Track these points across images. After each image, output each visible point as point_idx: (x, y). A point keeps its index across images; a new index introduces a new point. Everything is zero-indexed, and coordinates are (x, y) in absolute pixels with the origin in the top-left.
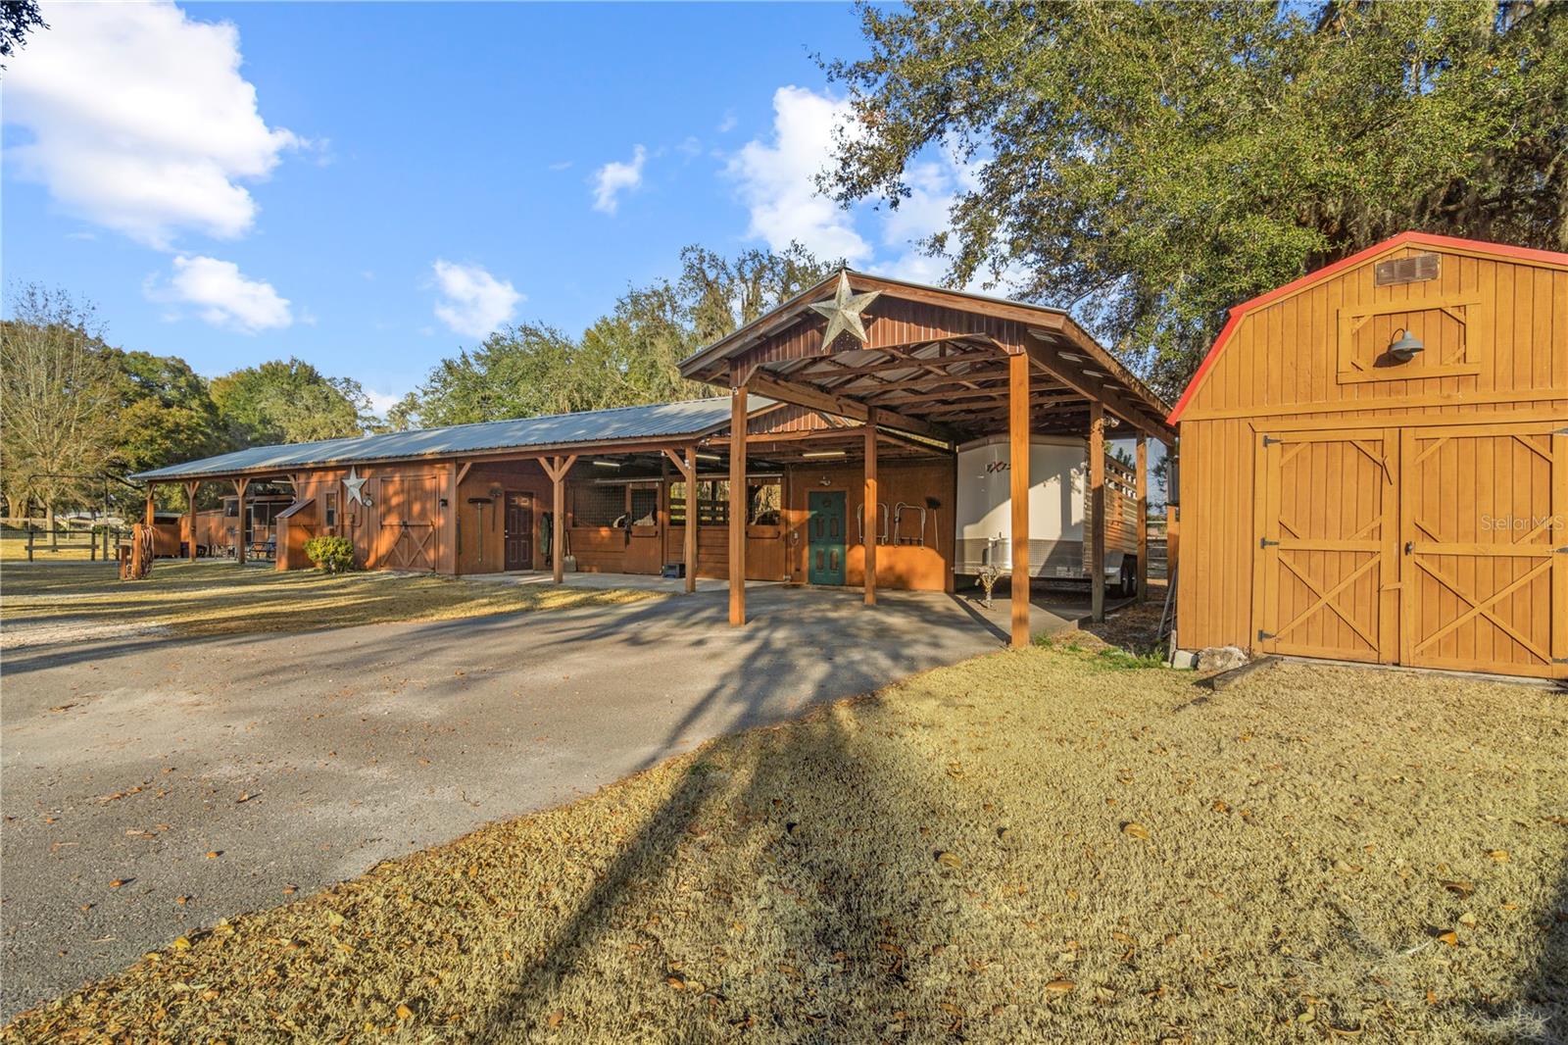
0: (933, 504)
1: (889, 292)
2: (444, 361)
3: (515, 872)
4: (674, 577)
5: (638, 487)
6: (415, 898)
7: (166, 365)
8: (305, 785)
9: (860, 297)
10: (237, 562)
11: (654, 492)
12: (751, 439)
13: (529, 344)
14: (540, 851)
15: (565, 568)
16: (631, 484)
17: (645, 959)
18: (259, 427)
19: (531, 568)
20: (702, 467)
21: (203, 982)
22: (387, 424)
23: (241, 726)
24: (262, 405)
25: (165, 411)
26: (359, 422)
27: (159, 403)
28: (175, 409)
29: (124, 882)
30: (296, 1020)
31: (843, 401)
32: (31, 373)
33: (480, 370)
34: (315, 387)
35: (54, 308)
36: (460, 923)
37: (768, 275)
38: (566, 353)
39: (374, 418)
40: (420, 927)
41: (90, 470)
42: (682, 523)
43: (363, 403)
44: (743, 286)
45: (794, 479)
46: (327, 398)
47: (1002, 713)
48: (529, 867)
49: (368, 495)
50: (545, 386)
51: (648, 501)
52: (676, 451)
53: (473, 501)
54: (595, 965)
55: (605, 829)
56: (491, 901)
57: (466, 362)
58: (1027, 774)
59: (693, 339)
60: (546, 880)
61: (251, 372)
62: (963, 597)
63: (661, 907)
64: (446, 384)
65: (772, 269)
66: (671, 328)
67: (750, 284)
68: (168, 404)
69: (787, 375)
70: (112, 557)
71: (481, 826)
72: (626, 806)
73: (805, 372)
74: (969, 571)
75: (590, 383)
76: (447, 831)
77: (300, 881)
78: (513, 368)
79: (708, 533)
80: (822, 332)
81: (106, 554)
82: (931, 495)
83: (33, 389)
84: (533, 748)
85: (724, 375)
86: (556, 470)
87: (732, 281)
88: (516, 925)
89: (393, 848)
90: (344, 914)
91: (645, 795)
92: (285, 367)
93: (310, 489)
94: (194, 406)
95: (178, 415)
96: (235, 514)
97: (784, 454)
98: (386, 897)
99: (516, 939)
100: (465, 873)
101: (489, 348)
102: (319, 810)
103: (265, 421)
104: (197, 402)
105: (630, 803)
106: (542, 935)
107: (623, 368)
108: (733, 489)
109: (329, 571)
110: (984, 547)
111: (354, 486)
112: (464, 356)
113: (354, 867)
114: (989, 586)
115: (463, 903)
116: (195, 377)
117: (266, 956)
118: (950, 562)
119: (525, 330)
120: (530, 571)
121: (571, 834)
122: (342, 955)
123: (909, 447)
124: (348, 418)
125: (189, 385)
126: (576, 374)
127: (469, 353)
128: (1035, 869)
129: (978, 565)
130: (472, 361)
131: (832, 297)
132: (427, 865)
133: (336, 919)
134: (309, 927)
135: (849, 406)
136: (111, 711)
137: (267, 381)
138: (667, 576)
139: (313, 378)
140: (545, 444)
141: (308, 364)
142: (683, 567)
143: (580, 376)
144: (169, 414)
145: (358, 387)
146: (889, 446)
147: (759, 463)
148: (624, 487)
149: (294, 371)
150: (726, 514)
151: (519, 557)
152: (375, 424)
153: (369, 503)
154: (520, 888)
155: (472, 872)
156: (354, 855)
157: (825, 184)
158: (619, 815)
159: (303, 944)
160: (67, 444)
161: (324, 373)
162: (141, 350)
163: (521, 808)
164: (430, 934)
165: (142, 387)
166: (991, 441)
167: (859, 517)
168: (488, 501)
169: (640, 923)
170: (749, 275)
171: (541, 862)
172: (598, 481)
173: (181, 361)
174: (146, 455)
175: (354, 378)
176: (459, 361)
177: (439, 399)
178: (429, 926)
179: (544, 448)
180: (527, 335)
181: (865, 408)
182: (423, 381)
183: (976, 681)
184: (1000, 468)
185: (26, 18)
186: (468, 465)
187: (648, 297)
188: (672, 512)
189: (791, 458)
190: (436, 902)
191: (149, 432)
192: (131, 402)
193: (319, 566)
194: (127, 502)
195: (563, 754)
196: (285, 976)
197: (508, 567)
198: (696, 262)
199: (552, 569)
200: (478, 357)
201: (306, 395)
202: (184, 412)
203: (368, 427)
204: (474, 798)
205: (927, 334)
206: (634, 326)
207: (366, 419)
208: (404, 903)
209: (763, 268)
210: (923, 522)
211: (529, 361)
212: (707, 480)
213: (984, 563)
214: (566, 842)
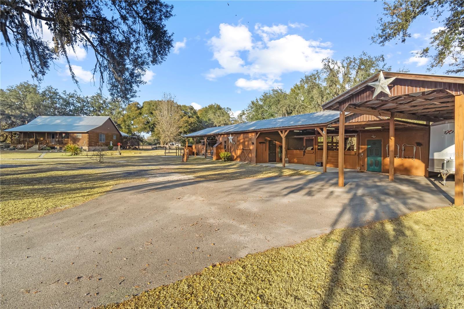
0: (419, 144)
1: (400, 77)
2: (251, 101)
3: (281, 264)
4: (319, 166)
5: (308, 138)
6: (258, 267)
7: (189, 108)
8: (228, 227)
9: (388, 80)
10: (205, 157)
11: (313, 140)
12: (347, 124)
13: (274, 94)
14: (287, 259)
15: (286, 162)
16: (305, 137)
17: (318, 300)
18: (208, 121)
19: (276, 162)
20: (329, 132)
21: (216, 278)
22: (237, 119)
23: (213, 208)
24: (208, 116)
25: (189, 119)
26: (230, 119)
27: (188, 117)
28: (191, 118)
29: (198, 248)
30: (236, 293)
31: (381, 111)
32: (165, 112)
33: (261, 103)
34: (220, 110)
35: (169, 97)
36: (268, 276)
37: (353, 64)
38: (285, 96)
39: (234, 118)
40: (259, 275)
41: (175, 134)
42: (322, 149)
43: (231, 114)
44: (343, 69)
45: (361, 135)
46: (223, 113)
47: (448, 236)
48: (284, 264)
49: (234, 141)
50: (279, 106)
51: (310, 142)
52: (320, 128)
53: (260, 143)
54: (304, 298)
55: (304, 256)
56: (275, 272)
57: (257, 101)
58: (458, 264)
59: (326, 89)
60: (289, 269)
61: (206, 108)
62: (433, 180)
63: (321, 285)
64: (252, 108)
65: (354, 62)
66: (318, 86)
67: (346, 68)
68: (189, 117)
69: (359, 105)
70: (180, 155)
71: (271, 248)
72: (309, 249)
73: (366, 104)
74: (436, 170)
75: (292, 105)
76: (263, 248)
77: (232, 256)
78: (270, 102)
79: (331, 153)
80: (373, 92)
81: (179, 154)
82: (418, 141)
83: (165, 116)
84: (282, 225)
85: (337, 107)
86: (283, 134)
87: (339, 68)
88: (282, 280)
89: (250, 250)
90: (242, 267)
91: (315, 247)
92: (214, 106)
93: (221, 139)
94: (195, 117)
95: (192, 120)
96: (204, 145)
97: (358, 128)
98: (251, 265)
99: (283, 285)
100: (268, 262)
101: (264, 97)
102: (233, 236)
103: (209, 120)
104: (195, 116)
105: (310, 248)
106: (289, 285)
107: (302, 99)
108: (340, 138)
109: (225, 161)
110: (442, 162)
111: (231, 139)
112: (257, 99)
113: (243, 254)
114: (444, 177)
115: (269, 270)
116: (195, 110)
117: (228, 275)
118: (427, 167)
119: (273, 90)
120: (276, 163)
121: (294, 255)
122: (243, 279)
123: (408, 125)
124: (228, 118)
125: (194, 112)
126: (288, 102)
127: (258, 98)
128: (458, 305)
129: (440, 169)
130: (259, 101)
131: (377, 80)
132: (259, 258)
133: (241, 269)
134: (235, 269)
135: (383, 113)
136: (187, 200)
137: (209, 110)
138: (317, 166)
139: (220, 108)
140: (280, 127)
141: (219, 104)
142: (322, 163)
143: (289, 103)
144: (190, 120)
145: (230, 110)
146: (400, 125)
147: (349, 131)
148: (302, 139)
149: (215, 107)
150: (337, 146)
151: (273, 159)
152: (234, 119)
153: (234, 143)
154: (282, 269)
155: (270, 262)
156: (242, 251)
157: (375, 40)
158: (307, 252)
159: (235, 273)
160: (172, 128)
161: (222, 106)
162: (184, 105)
163: (280, 244)
164: (262, 277)
165: (185, 114)
166: (446, 122)
167: (387, 148)
168: (264, 143)
169: (316, 288)
170: (345, 65)
171: (287, 263)
172: (295, 136)
173: (192, 106)
174: (185, 130)
175: (229, 107)
176: (255, 101)
177: (250, 112)
178: (261, 275)
179: (280, 128)
180: (274, 92)
181: (389, 113)
182: (246, 108)
183: (436, 219)
184: (450, 132)
185: (170, 46)
186: (259, 133)
187: (310, 76)
188: (319, 146)
189: (360, 129)
190: (262, 269)
191: (186, 124)
192: (182, 117)
193: (223, 159)
194: (181, 140)
195: (290, 228)
196: (232, 281)
197: (270, 161)
198: (327, 63)
199: (282, 162)
200: (260, 99)
201: (218, 113)
202: (193, 119)
203: (233, 120)
204: (268, 239)
205: (416, 90)
206: (306, 86)
207: (232, 118)
208: (256, 268)
209: (351, 62)
210: (415, 151)
211: (274, 99)
212: (331, 136)
213: (443, 168)
214: (293, 258)
